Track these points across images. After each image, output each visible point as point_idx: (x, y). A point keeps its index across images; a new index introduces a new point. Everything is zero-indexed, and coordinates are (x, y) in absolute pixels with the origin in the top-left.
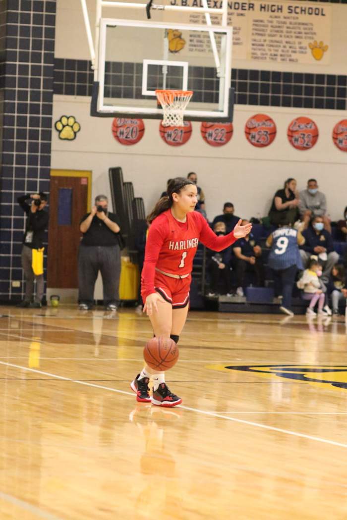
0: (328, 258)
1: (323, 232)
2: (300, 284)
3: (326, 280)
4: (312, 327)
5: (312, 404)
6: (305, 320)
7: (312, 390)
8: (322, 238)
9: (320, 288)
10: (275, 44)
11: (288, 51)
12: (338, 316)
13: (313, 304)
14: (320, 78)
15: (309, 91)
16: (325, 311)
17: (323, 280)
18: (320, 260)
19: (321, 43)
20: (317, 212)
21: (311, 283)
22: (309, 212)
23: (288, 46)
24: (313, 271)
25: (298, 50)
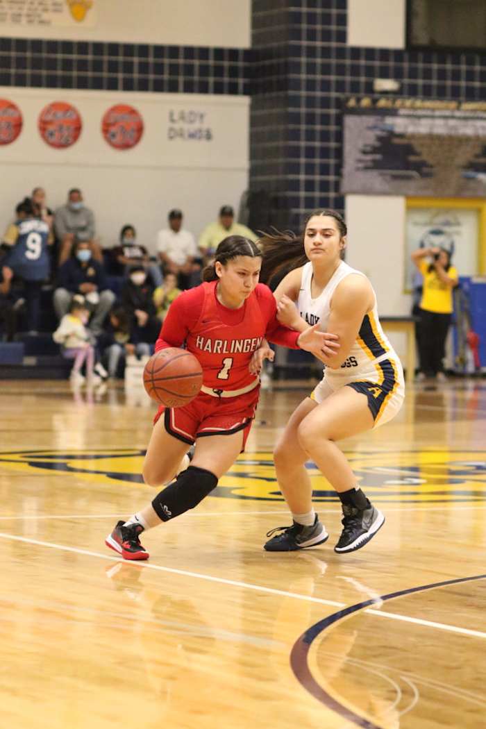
0: (99, 298)
1: (91, 262)
2: (58, 336)
3: (97, 330)
4: (78, 396)
5: (81, 503)
6: (69, 386)
7: (80, 485)
9: (87, 340)
11: (36, 9)
12: (115, 380)
14: (83, 47)
15: (67, 65)
17: (92, 330)
18: (87, 302)
20: (82, 235)
21: (74, 334)
22: (70, 235)
23: (36, 1)
24: (76, 317)
25: (51, 7)
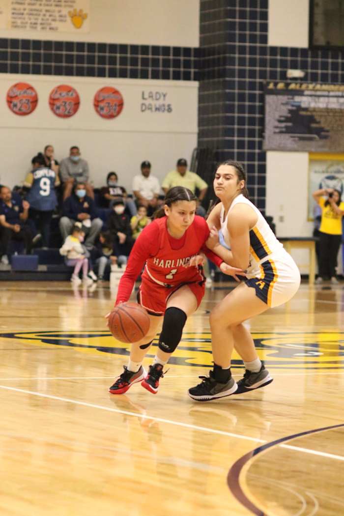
0: (92, 224)
1: (86, 198)
2: (63, 250)
3: (90, 246)
4: (77, 293)
5: (79, 369)
6: (71, 286)
7: (78, 356)
8: (86, 205)
9: (83, 254)
10: (35, 12)
11: (48, 20)
12: (102, 282)
13: (77, 270)
14: (80, 46)
15: (70, 59)
16: (90, 277)
17: (86, 246)
18: (83, 226)
19: (81, 11)
20: (79, 179)
21: (74, 250)
22: (72, 179)
23: (48, 14)
24: (75, 237)
25: (58, 18)
